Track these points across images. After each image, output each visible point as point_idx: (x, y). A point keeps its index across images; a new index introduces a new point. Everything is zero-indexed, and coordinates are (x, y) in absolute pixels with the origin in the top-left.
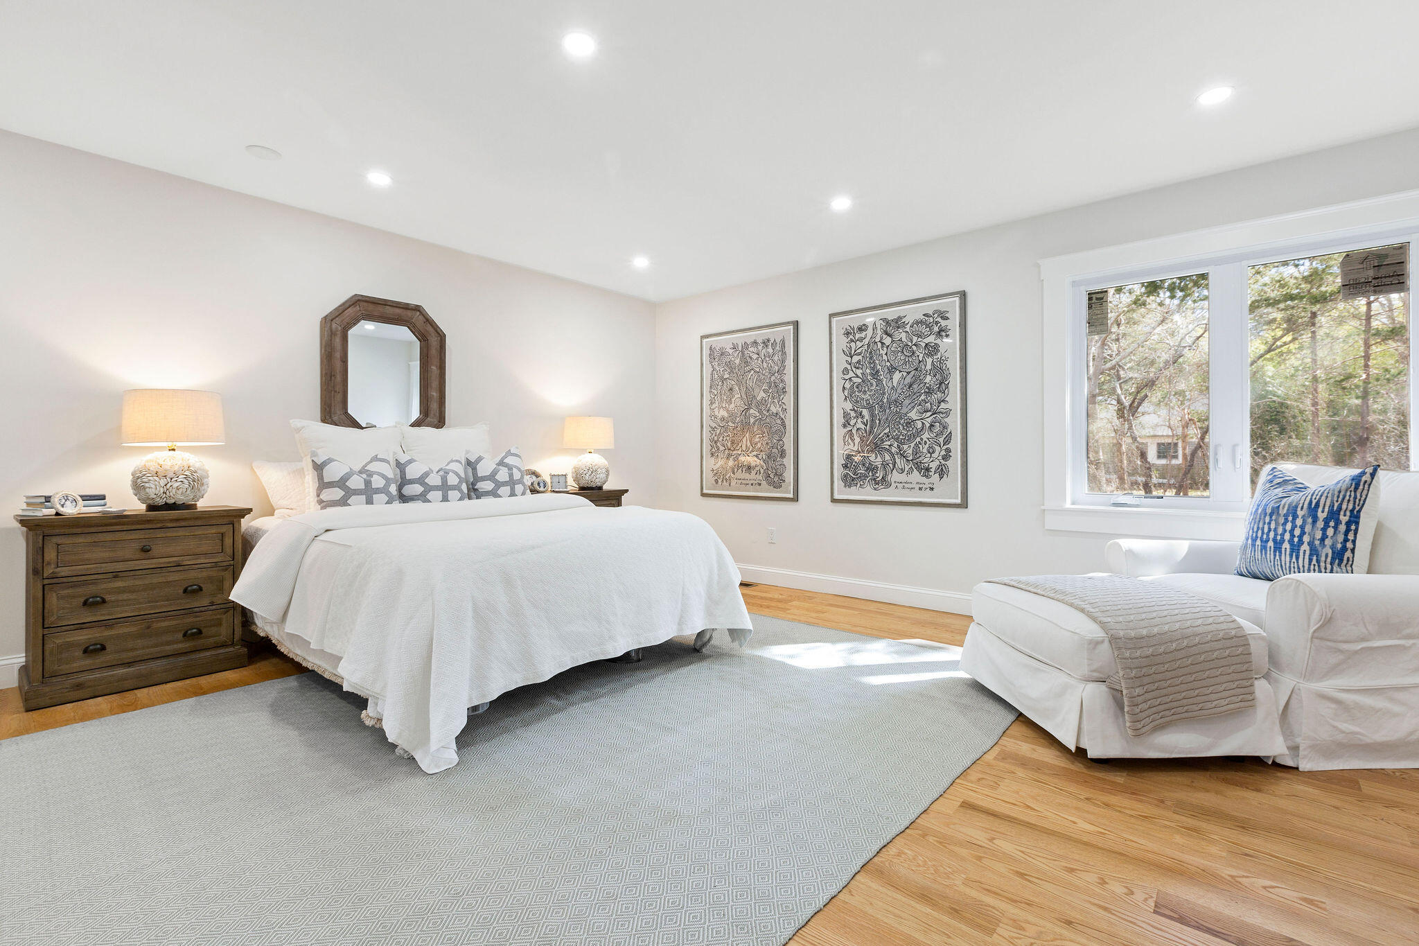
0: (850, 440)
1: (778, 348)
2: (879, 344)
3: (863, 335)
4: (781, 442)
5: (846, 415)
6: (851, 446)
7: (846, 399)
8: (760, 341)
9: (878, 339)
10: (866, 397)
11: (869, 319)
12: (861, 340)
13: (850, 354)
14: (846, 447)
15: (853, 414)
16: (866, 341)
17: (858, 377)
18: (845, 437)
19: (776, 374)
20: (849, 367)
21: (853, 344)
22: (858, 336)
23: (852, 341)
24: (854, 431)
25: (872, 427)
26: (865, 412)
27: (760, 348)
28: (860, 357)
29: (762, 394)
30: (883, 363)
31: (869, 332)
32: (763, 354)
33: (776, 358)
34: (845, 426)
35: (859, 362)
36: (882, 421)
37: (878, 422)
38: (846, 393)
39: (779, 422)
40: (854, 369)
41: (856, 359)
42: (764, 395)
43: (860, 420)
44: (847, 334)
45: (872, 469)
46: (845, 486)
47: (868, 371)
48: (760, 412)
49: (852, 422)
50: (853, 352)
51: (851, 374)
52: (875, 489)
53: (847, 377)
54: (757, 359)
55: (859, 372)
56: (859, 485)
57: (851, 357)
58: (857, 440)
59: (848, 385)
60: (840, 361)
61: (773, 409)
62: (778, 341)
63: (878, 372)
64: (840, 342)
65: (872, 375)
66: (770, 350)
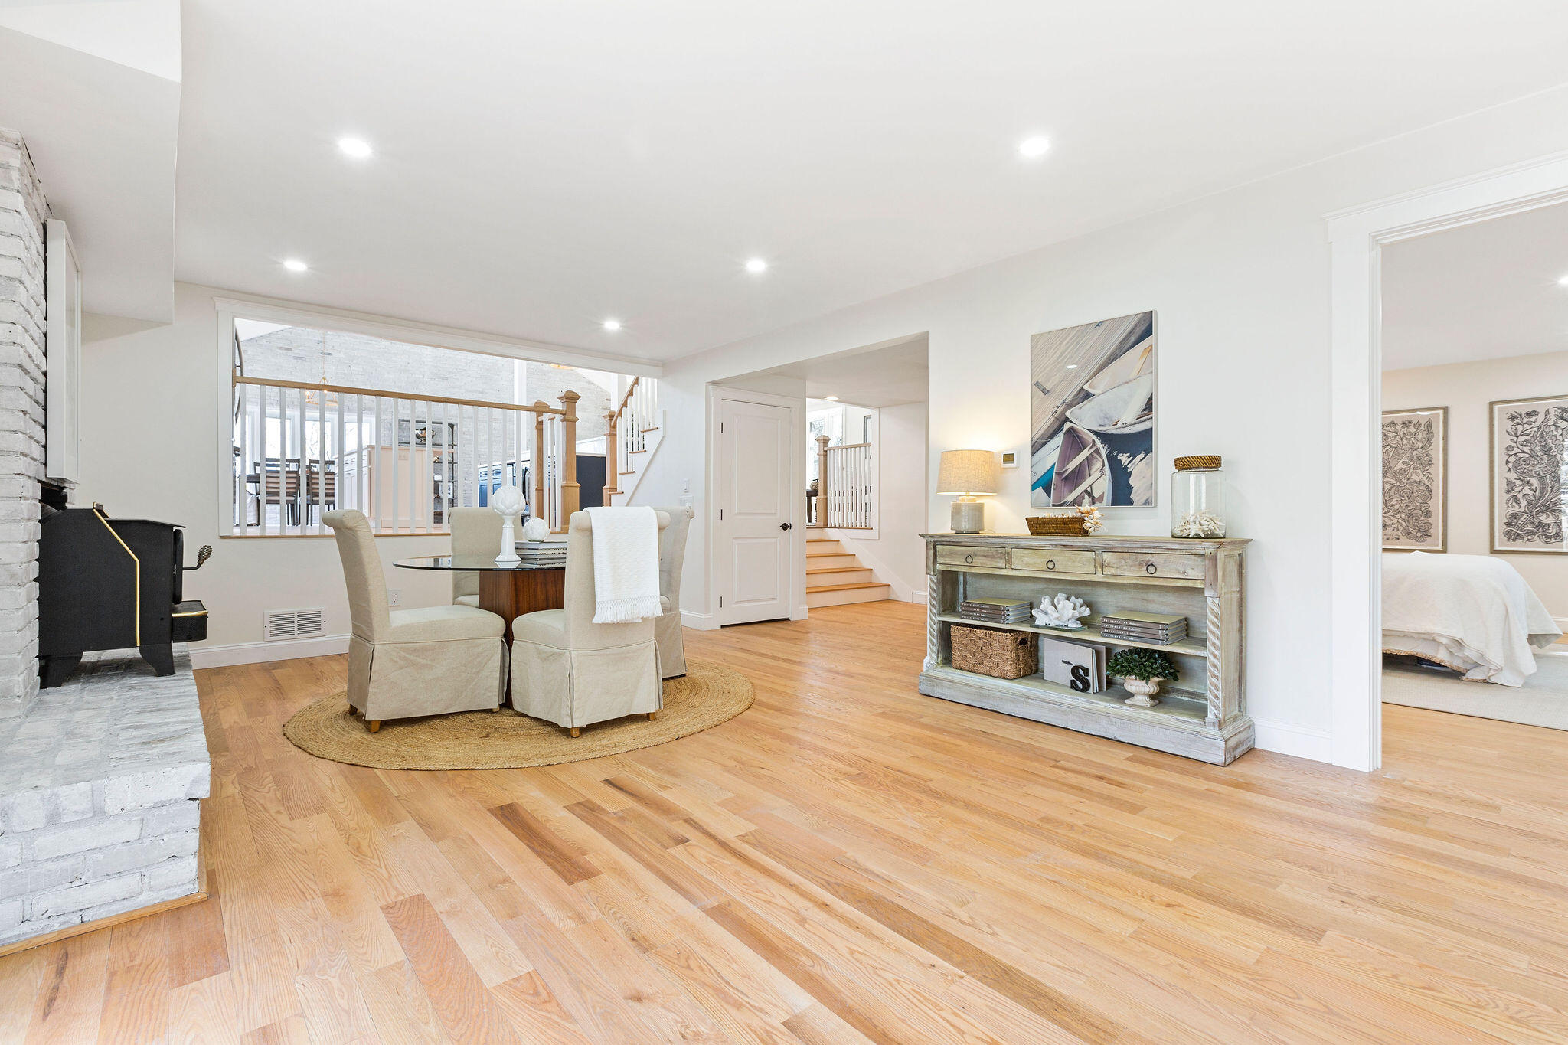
0: (1514, 504)
1: (1422, 428)
2: (1553, 428)
3: (1533, 419)
4: (1426, 505)
5: (1509, 483)
6: (1516, 508)
7: (1510, 470)
8: (1398, 421)
9: (1551, 423)
10: (1537, 468)
11: (1540, 407)
12: (1530, 423)
13: (1516, 434)
14: (1509, 509)
15: (1518, 482)
16: (1537, 424)
17: (1525, 452)
18: (1508, 501)
19: (1420, 450)
20: (1514, 445)
21: (1519, 427)
22: (1525, 420)
23: (1518, 424)
24: (1520, 496)
25: (1542, 493)
26: (1535, 482)
27: (1399, 428)
28: (1528, 437)
29: (1400, 465)
30: (1557, 442)
31: (1541, 418)
32: (1402, 433)
33: (1420, 436)
34: (1508, 492)
35: (1527, 441)
36: (1555, 489)
37: (1549, 489)
38: (1510, 465)
39: (1423, 488)
40: (1521, 447)
41: (1522, 438)
42: (1403, 466)
43: (1527, 487)
44: (1513, 418)
45: (1540, 525)
46: (1509, 540)
47: (1538, 448)
48: (1398, 479)
49: (1518, 489)
50: (1519, 433)
51: (1516, 450)
52: (1547, 543)
53: (1510, 453)
54: (1395, 437)
55: (1527, 449)
56: (1526, 539)
57: (1517, 437)
58: (1524, 503)
59: (1512, 459)
60: (1502, 441)
61: (1415, 477)
62: (1422, 422)
63: (1550, 449)
64: (1502, 425)
65: (1543, 451)
66: (1412, 430)
